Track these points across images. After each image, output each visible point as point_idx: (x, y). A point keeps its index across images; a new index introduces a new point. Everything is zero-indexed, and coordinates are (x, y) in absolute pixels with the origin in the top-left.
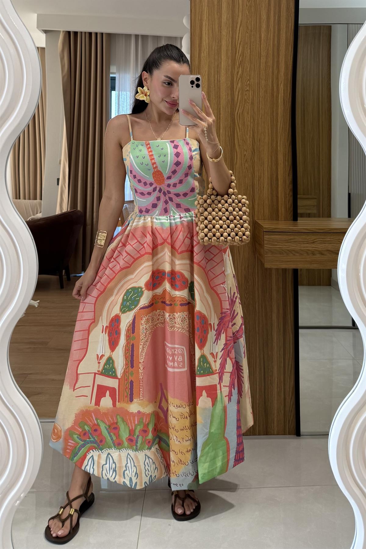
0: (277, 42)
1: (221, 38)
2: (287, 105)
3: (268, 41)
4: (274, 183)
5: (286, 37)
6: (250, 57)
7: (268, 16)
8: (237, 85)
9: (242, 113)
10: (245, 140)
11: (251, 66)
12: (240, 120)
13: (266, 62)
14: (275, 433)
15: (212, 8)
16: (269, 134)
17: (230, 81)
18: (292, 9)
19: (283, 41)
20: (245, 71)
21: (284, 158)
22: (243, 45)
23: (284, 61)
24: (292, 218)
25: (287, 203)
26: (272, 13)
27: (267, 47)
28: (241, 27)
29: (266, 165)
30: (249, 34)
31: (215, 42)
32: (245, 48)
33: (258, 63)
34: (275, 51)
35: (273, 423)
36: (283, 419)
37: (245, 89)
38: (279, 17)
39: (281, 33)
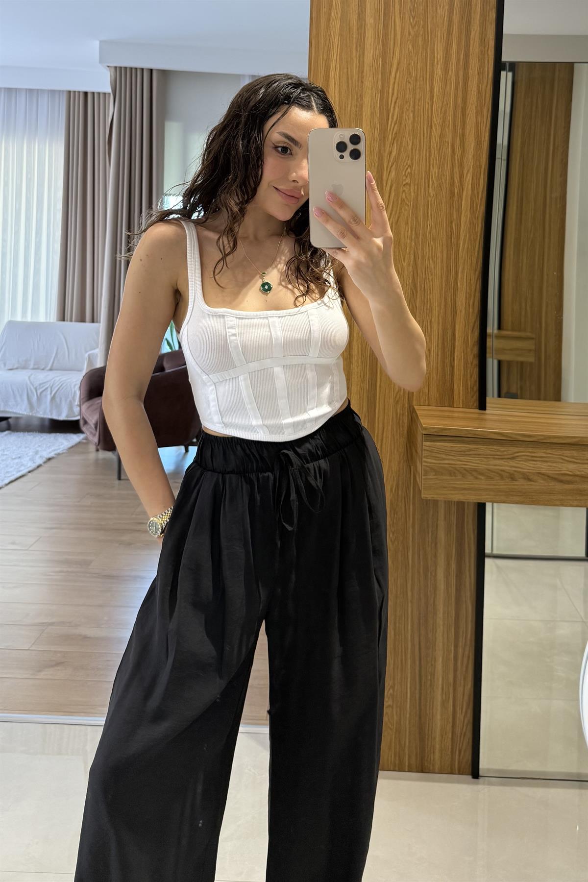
0: (463, 99)
1: (363, 92)
3: (445, 98)
4: (447, 345)
5: (479, 92)
6: (413, 127)
7: (446, 54)
8: (389, 175)
10: (400, 269)
11: (415, 142)
13: (441, 134)
14: (437, 771)
15: (348, 40)
16: (443, 260)
17: (376, 166)
18: (490, 42)
19: (472, 99)
20: (403, 151)
21: (467, 302)
22: (401, 104)
23: (473, 135)
24: (477, 404)
25: (469, 378)
26: (454, 47)
27: (443, 109)
28: (398, 72)
29: (435, 312)
30: (412, 86)
31: (352, 99)
32: (405, 110)
33: (427, 137)
34: (457, 116)
35: (434, 752)
36: (450, 747)
37: (403, 182)
38: (467, 55)
39: (469, 84)
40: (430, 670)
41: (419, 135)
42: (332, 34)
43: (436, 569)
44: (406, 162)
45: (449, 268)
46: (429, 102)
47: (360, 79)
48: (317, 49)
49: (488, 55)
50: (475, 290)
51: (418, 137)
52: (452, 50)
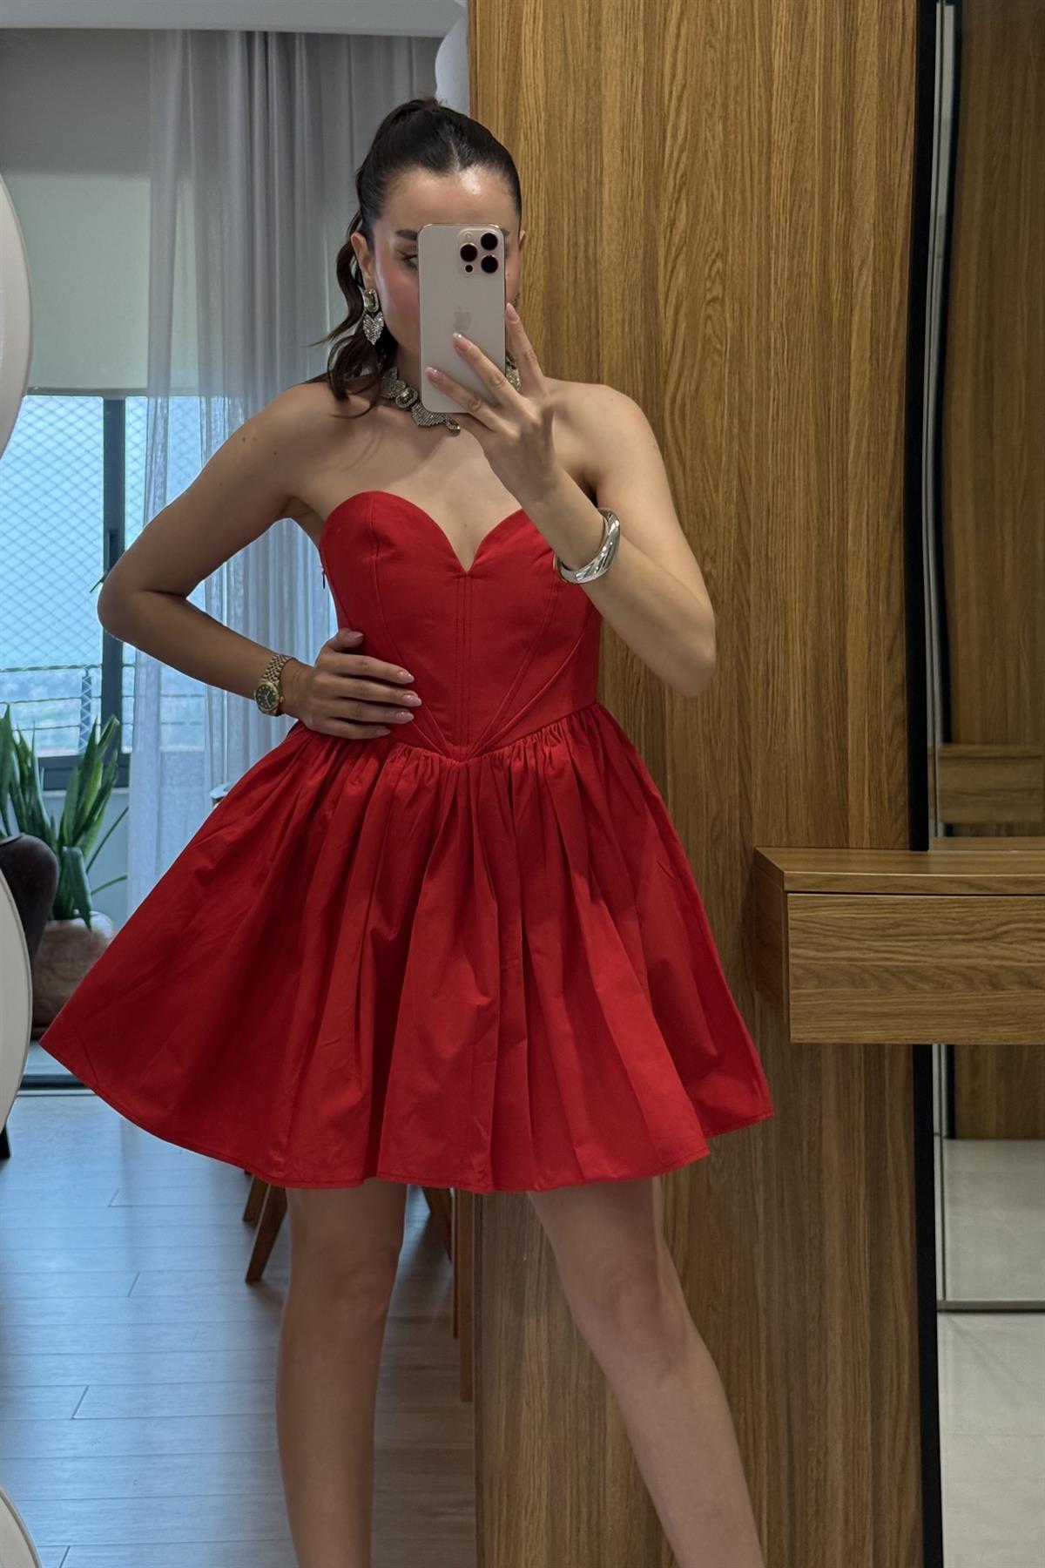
0: (844, 84)
1: (600, 73)
2: (885, 359)
3: (802, 83)
5: (883, 65)
6: (725, 155)
8: (670, 279)
9: (695, 398)
10: (707, 510)
11: (731, 194)
12: (684, 427)
13: (793, 175)
16: (809, 484)
17: (641, 258)
19: (866, 83)
20: (702, 215)
21: (872, 586)
22: (694, 99)
23: (873, 173)
24: (905, 837)
25: (883, 778)
27: (797, 112)
28: (685, 22)
29: (796, 617)
30: (718, 53)
31: (575, 92)
32: (704, 115)
33: (759, 180)
34: (833, 126)
37: (706, 295)
39: (859, 45)
40: (815, 1477)
41: (739, 176)
43: (822, 1232)
44: (711, 243)
45: (827, 505)
46: (762, 91)
47: (593, 39)
50: (891, 556)
51: (737, 180)
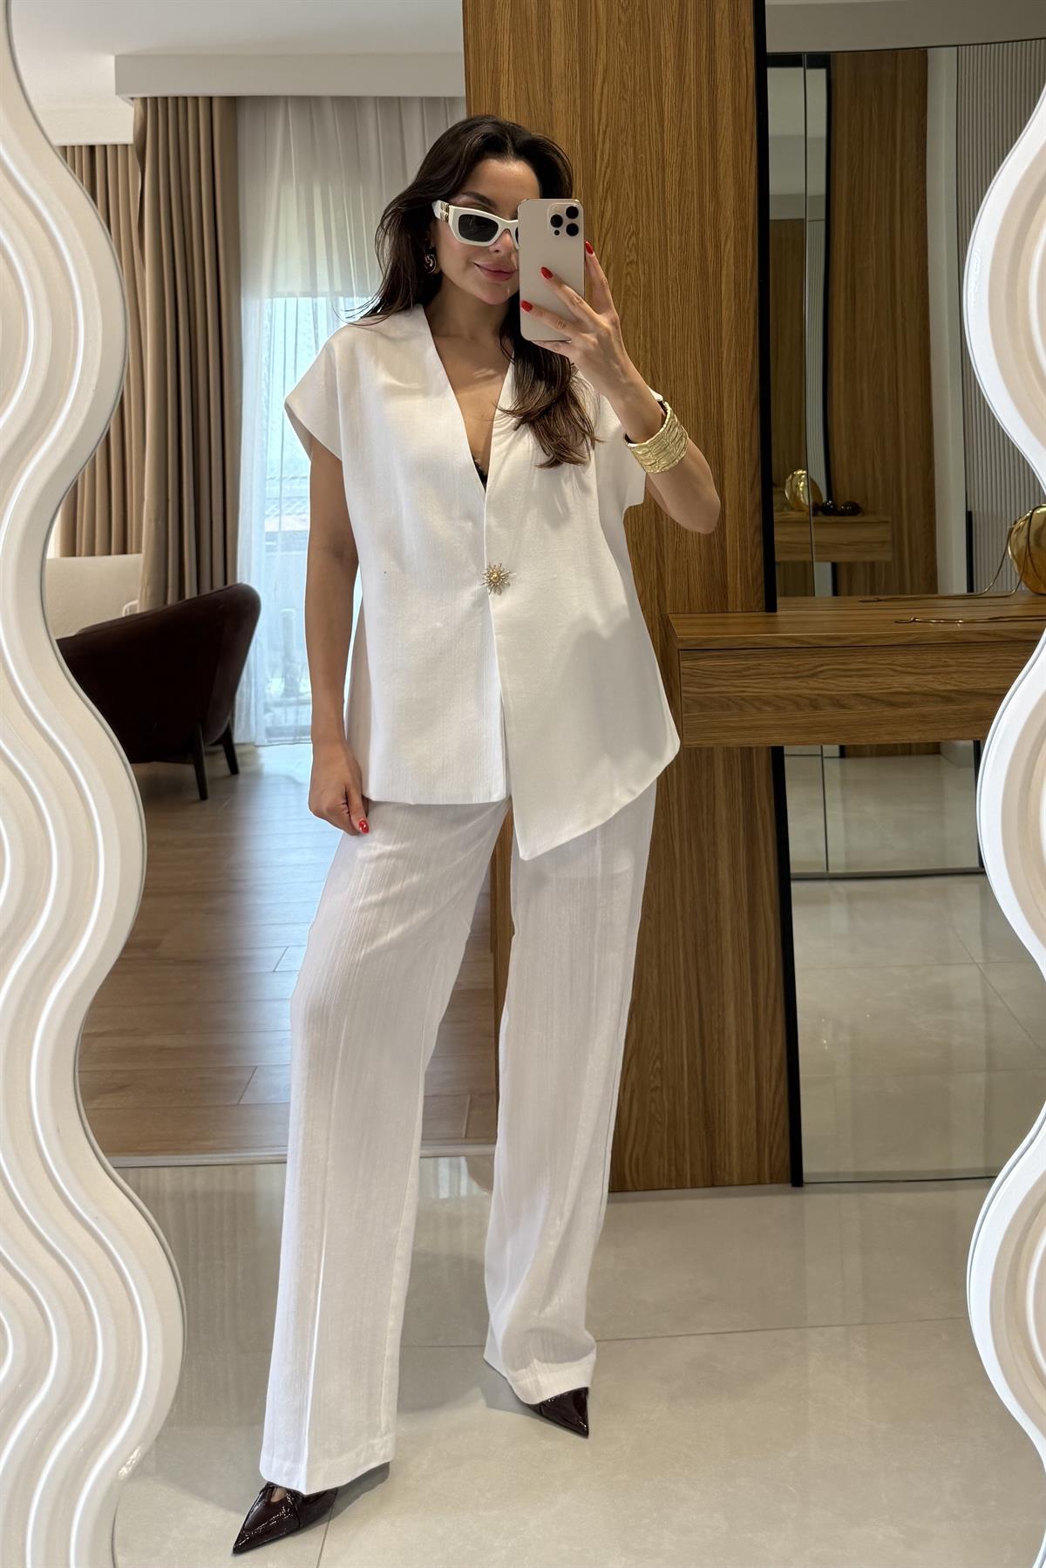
0: (710, 121)
2: (744, 297)
5: (735, 109)
6: (635, 168)
7: (679, 51)
11: (639, 194)
13: (679, 183)
14: (735, 1183)
15: (524, 37)
16: (697, 380)
19: (724, 122)
20: (621, 209)
21: (741, 444)
23: (731, 180)
24: (762, 603)
25: (749, 566)
26: (691, 38)
27: (681, 139)
28: (606, 84)
30: (629, 103)
33: (658, 186)
34: (703, 149)
35: (730, 1154)
36: (755, 1143)
37: (624, 259)
38: (711, 50)
39: (719, 96)
40: (717, 1025)
41: (645, 182)
42: (499, 28)
43: (716, 866)
44: (628, 226)
46: (658, 126)
47: (546, 96)
48: (477, 52)
49: (745, 48)
51: (643, 185)
52: (687, 45)
